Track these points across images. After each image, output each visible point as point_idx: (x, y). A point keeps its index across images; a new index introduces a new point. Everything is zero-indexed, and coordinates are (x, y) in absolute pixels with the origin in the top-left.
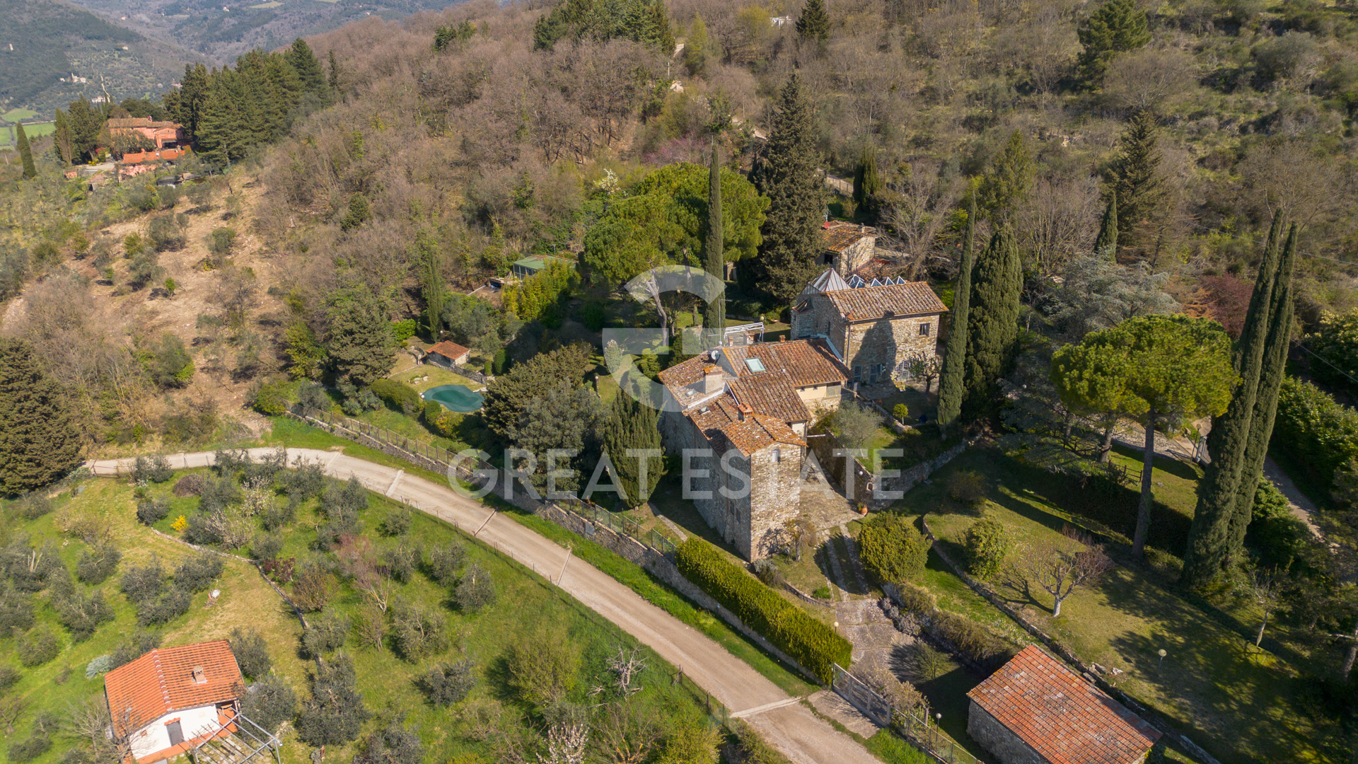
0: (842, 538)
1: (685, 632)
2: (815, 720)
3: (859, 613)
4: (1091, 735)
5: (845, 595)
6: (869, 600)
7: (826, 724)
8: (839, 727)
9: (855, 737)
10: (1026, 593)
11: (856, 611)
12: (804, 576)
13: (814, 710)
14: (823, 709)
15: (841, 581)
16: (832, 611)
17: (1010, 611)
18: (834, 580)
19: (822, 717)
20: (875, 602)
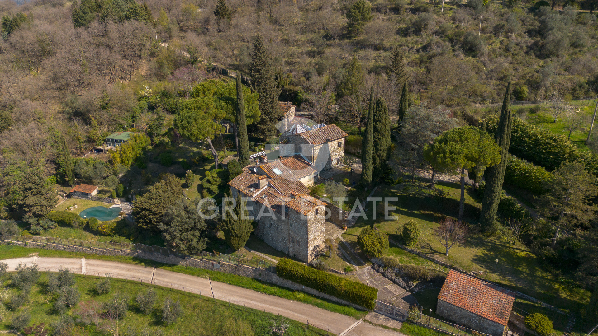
0: (342, 242)
1: (292, 303)
2: (374, 327)
3: (366, 274)
4: (492, 301)
5: (357, 267)
6: (367, 267)
7: (379, 328)
8: (386, 327)
9: (395, 329)
10: (431, 249)
11: (364, 273)
12: (336, 264)
13: (370, 323)
14: (374, 321)
15: (352, 261)
16: (355, 276)
17: (429, 258)
18: (349, 263)
19: (376, 325)
20: (370, 267)
